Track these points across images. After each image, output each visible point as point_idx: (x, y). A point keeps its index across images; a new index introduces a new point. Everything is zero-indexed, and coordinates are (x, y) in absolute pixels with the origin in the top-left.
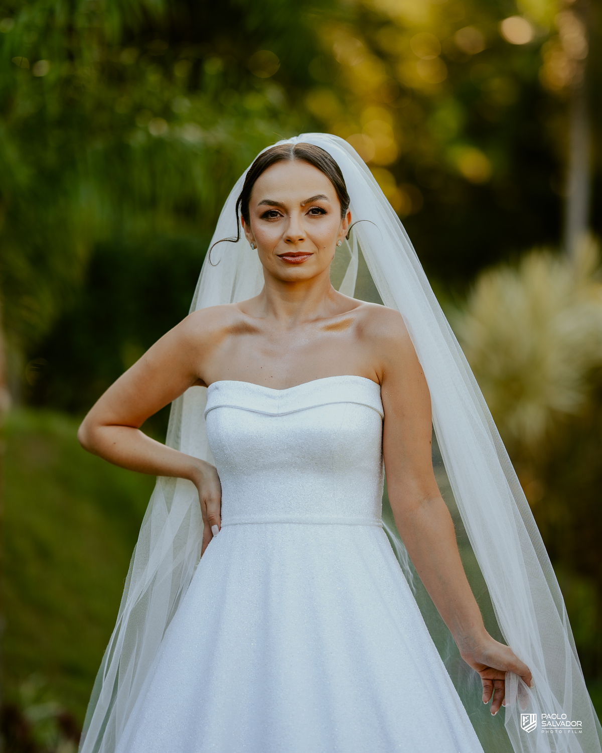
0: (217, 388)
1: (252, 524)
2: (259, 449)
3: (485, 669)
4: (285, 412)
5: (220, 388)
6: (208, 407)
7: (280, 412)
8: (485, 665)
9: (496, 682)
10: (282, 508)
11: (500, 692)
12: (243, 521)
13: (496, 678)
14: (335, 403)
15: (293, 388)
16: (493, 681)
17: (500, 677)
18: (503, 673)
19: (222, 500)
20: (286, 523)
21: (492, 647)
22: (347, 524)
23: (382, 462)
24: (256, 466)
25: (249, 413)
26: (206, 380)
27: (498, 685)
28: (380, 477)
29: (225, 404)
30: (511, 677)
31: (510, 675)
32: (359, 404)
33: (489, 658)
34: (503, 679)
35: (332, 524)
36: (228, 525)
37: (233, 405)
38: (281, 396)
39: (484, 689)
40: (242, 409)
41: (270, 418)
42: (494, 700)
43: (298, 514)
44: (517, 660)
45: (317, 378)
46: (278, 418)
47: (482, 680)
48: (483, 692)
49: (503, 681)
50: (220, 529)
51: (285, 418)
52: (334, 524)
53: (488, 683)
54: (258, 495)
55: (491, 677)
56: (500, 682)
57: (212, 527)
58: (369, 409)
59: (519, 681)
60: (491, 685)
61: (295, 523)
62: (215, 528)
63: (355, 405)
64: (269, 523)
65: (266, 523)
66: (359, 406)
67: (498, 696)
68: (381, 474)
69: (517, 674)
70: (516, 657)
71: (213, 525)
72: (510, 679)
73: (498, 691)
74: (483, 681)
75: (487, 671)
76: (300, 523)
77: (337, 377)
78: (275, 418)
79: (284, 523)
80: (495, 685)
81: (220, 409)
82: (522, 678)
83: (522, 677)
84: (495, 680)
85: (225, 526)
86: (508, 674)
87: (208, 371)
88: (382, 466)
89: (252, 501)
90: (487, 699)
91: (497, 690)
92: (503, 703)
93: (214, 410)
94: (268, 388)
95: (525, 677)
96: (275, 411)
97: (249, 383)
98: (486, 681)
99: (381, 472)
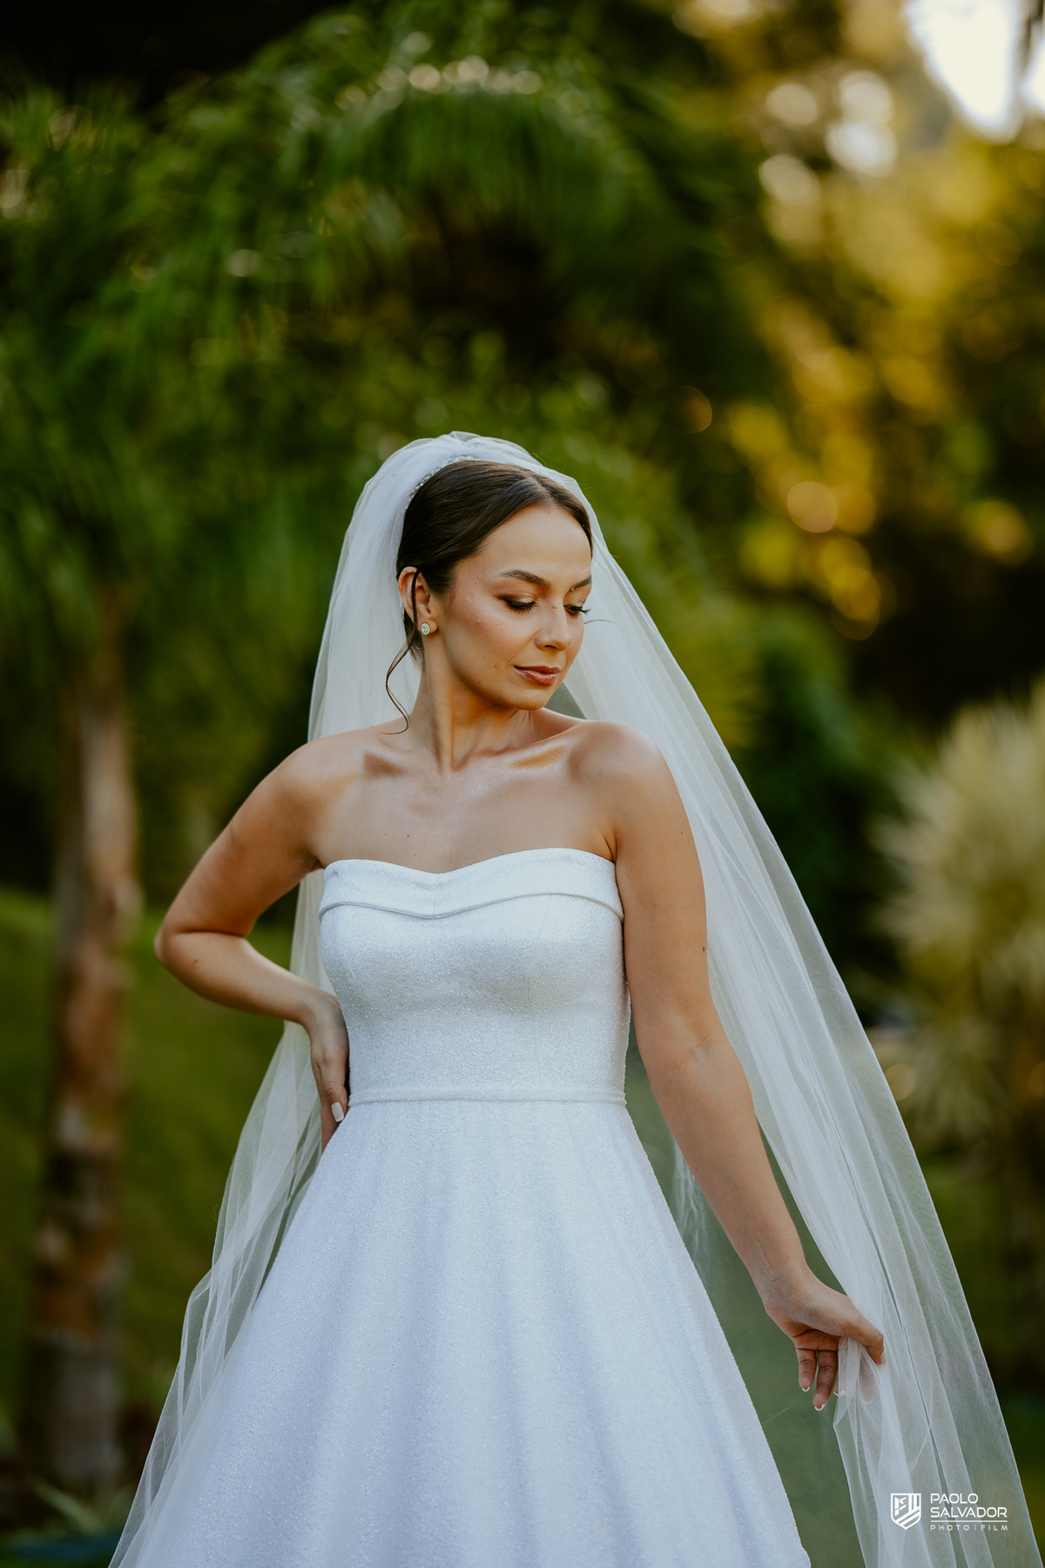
0: (336, 873)
1: (398, 1101)
2: (405, 976)
3: (805, 1331)
4: (446, 912)
5: (340, 874)
6: (323, 905)
7: (437, 912)
8: (805, 1325)
9: (821, 1354)
10: (448, 1075)
11: (829, 1371)
12: (382, 1097)
13: (821, 1348)
14: (531, 895)
15: (459, 870)
16: (816, 1353)
17: (827, 1346)
18: (836, 1340)
19: (350, 1061)
20: (454, 1100)
21: (818, 1295)
22: (558, 1101)
23: (625, 992)
24: (401, 1005)
25: (385, 915)
26: (322, 859)
27: (826, 1359)
28: (622, 1019)
29: (346, 901)
30: (850, 1346)
31: (846, 1344)
32: (573, 896)
33: (815, 1314)
34: (834, 1349)
35: (531, 1101)
36: (360, 1104)
37: (360, 901)
38: (440, 885)
39: (801, 1368)
40: (374, 908)
41: (422, 923)
42: (819, 1384)
43: (474, 1085)
44: (861, 1318)
45: (501, 853)
46: (436, 922)
47: (797, 1351)
48: (800, 1372)
49: (835, 1354)
50: (346, 1109)
51: (446, 922)
52: (536, 1100)
53: (808, 1356)
54: (406, 1053)
55: (813, 1346)
56: (828, 1354)
57: (333, 1106)
58: (594, 903)
59: (862, 1354)
60: (814, 1360)
61: (468, 1100)
62: (337, 1108)
63: (565, 898)
64: (425, 1101)
65: (421, 1100)
66: (574, 899)
67: (826, 1378)
68: (625, 1014)
69: (859, 1342)
70: (860, 1314)
71: (333, 1103)
72: (847, 1349)
73: (826, 1370)
74: (799, 1354)
75: (807, 1336)
76: (476, 1100)
77: (535, 851)
78: (429, 922)
79: (450, 1099)
80: (820, 1359)
81: (339, 908)
82: (867, 1349)
83: (867, 1347)
84: (819, 1351)
85: (357, 1104)
86: (844, 1341)
87: (324, 843)
88: (625, 1000)
89: (397, 1062)
90: (808, 1384)
91: (823, 1368)
92: (835, 1388)
93: (331, 911)
94: (418, 871)
95: (873, 1349)
96: (428, 911)
97: (386, 863)
98: (804, 1353)
99: (624, 1010)
